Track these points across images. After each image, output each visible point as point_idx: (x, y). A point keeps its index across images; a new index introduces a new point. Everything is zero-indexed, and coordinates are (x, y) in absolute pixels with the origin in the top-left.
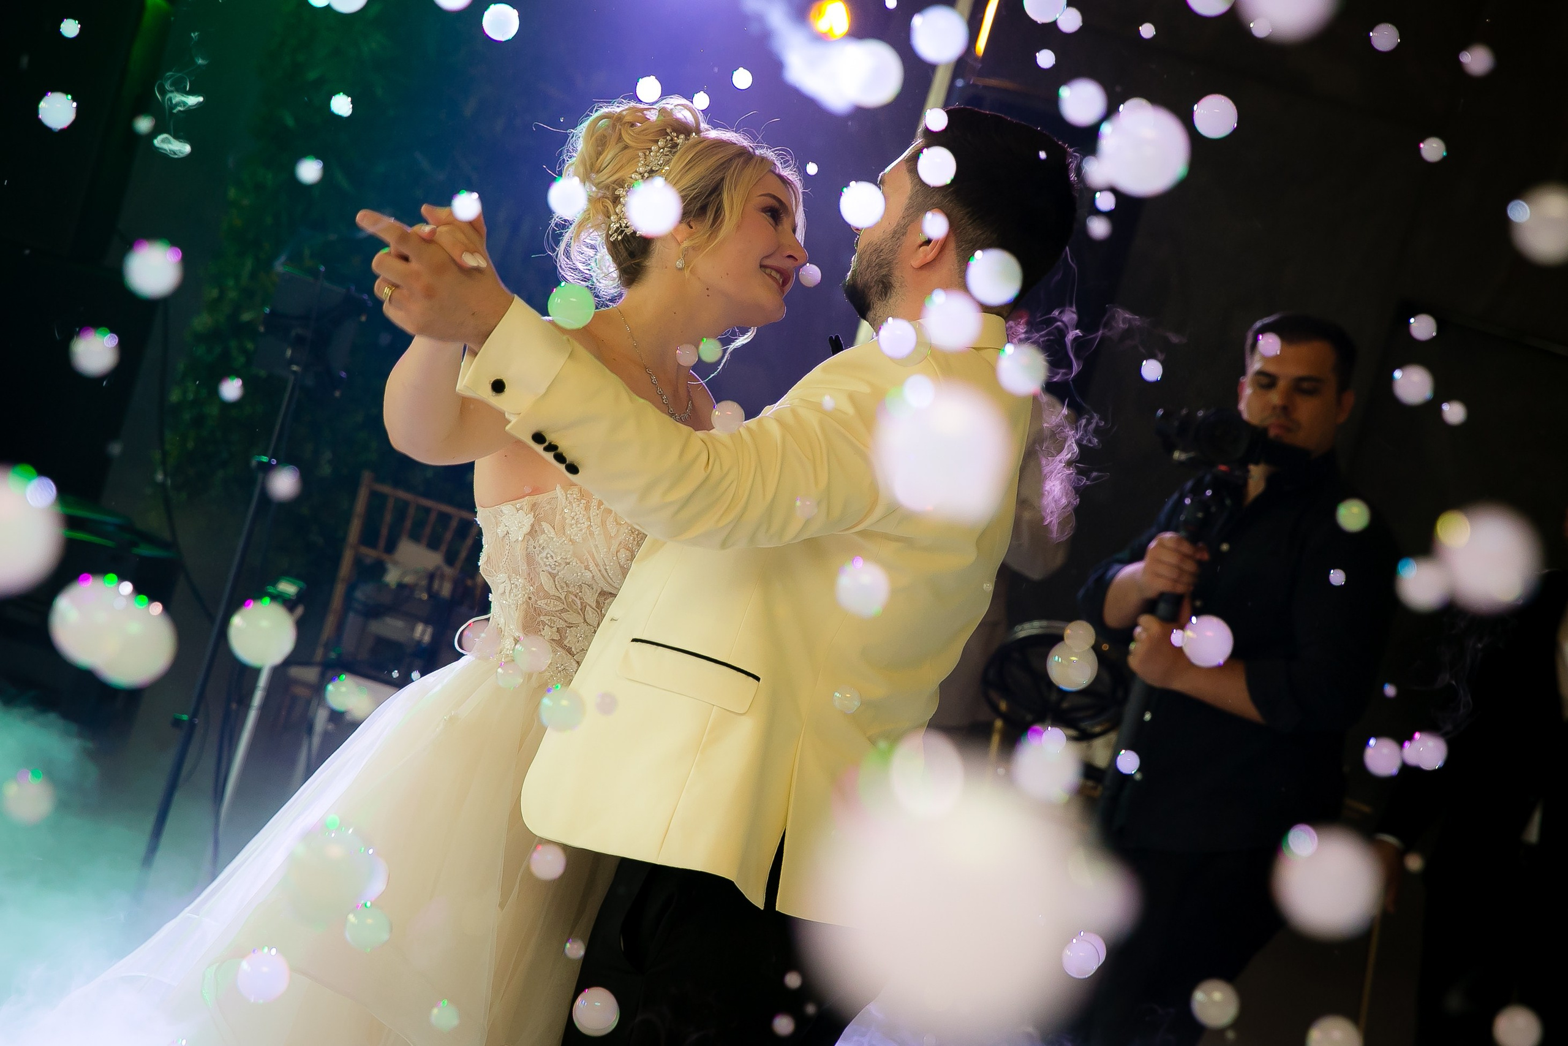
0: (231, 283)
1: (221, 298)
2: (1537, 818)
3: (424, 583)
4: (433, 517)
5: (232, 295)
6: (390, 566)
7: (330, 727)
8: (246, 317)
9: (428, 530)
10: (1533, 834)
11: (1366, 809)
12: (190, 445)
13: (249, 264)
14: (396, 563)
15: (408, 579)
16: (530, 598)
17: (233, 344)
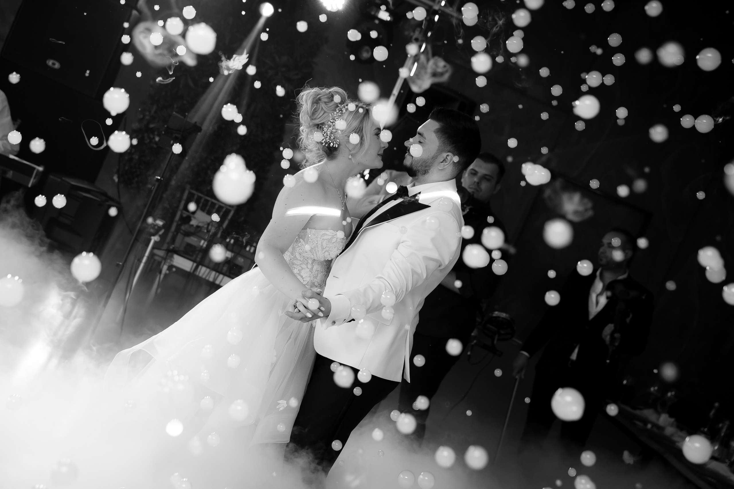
0: (147, 113)
1: (143, 119)
2: (576, 351)
3: (206, 226)
4: (210, 203)
5: (147, 118)
6: (192, 218)
7: (167, 272)
8: (152, 126)
9: (208, 208)
10: (574, 356)
11: (520, 342)
12: (127, 168)
13: (155, 108)
14: (195, 218)
15: (200, 225)
16: (291, 259)
17: (146, 135)
